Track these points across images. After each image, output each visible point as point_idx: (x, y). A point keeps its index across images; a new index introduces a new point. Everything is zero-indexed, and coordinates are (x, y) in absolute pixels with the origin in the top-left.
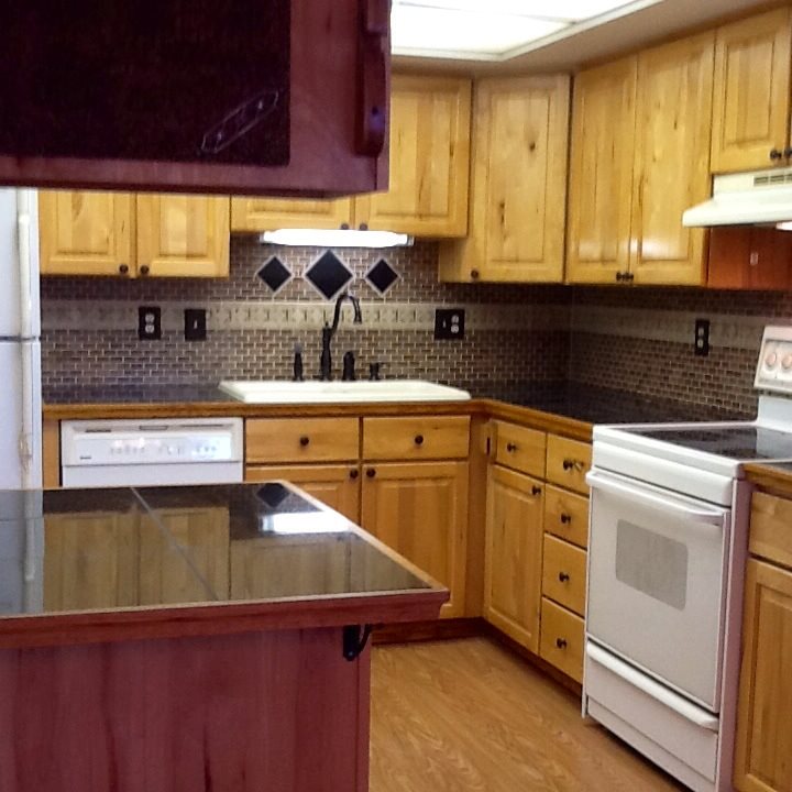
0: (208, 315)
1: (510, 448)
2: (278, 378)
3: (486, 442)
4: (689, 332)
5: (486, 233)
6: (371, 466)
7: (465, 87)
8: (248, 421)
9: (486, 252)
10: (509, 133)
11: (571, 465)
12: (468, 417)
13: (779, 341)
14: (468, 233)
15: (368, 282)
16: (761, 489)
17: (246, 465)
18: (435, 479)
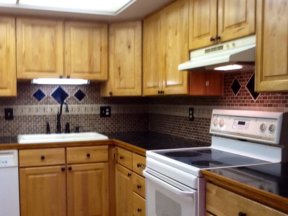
0: (14, 111)
1: (121, 158)
2: (42, 133)
3: (113, 156)
4: (187, 113)
5: (114, 79)
6: (70, 166)
7: (106, 27)
8: (20, 151)
9: (114, 86)
10: (121, 42)
11: (140, 166)
12: (107, 146)
13: (218, 115)
14: (108, 79)
15: (75, 97)
16: (210, 182)
17: (19, 168)
18: (95, 170)
